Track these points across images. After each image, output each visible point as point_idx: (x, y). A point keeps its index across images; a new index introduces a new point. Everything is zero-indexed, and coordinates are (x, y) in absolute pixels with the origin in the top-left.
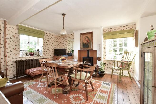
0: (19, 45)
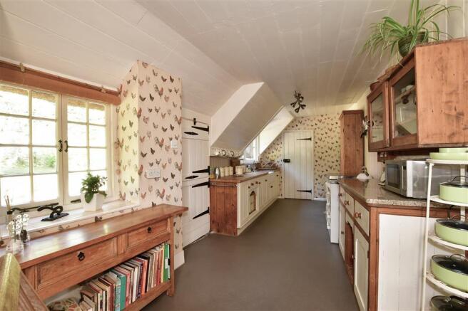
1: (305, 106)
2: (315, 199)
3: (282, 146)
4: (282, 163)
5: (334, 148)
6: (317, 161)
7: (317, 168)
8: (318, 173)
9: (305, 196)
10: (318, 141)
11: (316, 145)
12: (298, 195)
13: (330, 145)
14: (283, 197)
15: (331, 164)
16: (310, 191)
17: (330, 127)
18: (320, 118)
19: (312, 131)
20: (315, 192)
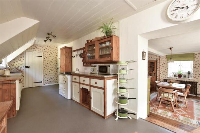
0: (168, 69)
1: (52, 40)
2: (44, 85)
3: (24, 58)
4: (24, 68)
5: (53, 61)
6: (45, 67)
7: (45, 70)
8: (45, 73)
9: (38, 85)
10: (46, 58)
11: (44, 60)
12: (34, 85)
13: (51, 60)
14: (25, 88)
15: (51, 69)
16: (41, 82)
17: (51, 52)
18: (47, 47)
19: (43, 53)
20: (44, 82)
